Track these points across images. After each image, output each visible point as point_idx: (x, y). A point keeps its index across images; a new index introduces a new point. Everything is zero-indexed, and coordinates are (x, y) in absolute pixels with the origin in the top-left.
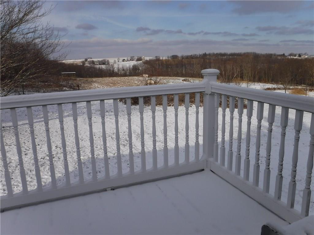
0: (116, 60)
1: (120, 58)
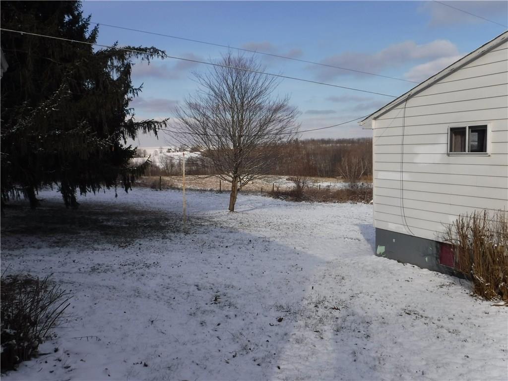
0: (157, 150)
1: (163, 147)
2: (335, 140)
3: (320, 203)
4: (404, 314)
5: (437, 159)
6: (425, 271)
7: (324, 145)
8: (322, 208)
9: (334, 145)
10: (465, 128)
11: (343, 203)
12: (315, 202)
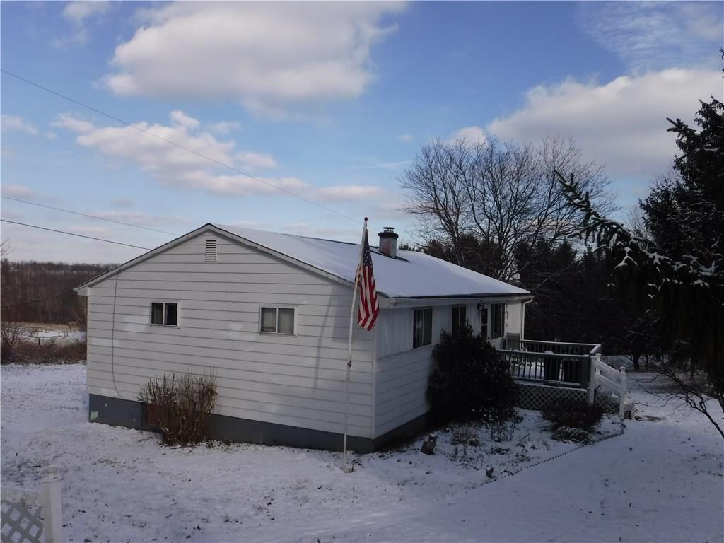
2: (71, 264)
3: (38, 366)
4: (98, 463)
5: (142, 328)
6: (133, 431)
7: (52, 272)
8: (41, 372)
9: (68, 272)
10: (162, 304)
11: (73, 363)
12: (31, 365)
